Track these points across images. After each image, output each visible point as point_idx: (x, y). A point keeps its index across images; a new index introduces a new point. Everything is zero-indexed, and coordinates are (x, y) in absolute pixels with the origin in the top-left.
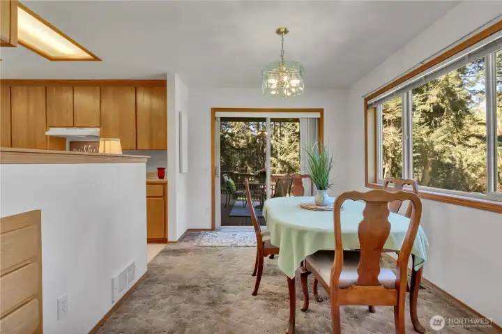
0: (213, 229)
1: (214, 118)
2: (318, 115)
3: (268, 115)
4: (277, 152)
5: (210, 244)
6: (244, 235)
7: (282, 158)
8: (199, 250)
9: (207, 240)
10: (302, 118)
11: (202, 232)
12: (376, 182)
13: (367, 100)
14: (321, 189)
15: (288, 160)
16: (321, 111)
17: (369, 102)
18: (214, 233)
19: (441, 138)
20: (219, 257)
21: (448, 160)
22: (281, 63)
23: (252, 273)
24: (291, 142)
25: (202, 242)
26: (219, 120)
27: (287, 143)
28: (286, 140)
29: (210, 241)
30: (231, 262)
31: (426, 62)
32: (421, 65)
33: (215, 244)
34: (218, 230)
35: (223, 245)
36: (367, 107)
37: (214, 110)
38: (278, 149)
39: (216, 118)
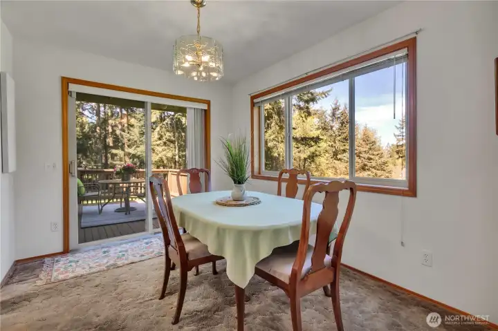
0: (66, 251)
1: (66, 93)
2: (205, 107)
3: (149, 99)
4: (124, 144)
5: (71, 275)
6: (119, 249)
7: (132, 151)
8: (55, 289)
9: (63, 270)
10: (191, 108)
11: (46, 260)
12: (260, 173)
13: (253, 98)
14: (239, 183)
15: (139, 153)
16: (208, 103)
17: (255, 101)
18: (70, 257)
19: (272, 137)
20: (95, 290)
21: (276, 155)
22: (196, 40)
23: (159, 296)
24: (142, 134)
25: (55, 274)
26: (74, 95)
27: (138, 135)
28: (136, 131)
29: (70, 269)
30: (119, 290)
31: (309, 74)
32: (306, 75)
33: (79, 271)
34: (75, 251)
35: (94, 270)
36: (253, 105)
37: (66, 81)
38: (125, 141)
39: (70, 93)
